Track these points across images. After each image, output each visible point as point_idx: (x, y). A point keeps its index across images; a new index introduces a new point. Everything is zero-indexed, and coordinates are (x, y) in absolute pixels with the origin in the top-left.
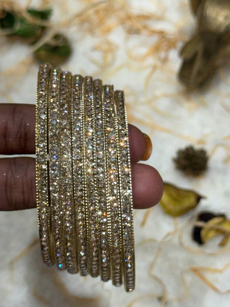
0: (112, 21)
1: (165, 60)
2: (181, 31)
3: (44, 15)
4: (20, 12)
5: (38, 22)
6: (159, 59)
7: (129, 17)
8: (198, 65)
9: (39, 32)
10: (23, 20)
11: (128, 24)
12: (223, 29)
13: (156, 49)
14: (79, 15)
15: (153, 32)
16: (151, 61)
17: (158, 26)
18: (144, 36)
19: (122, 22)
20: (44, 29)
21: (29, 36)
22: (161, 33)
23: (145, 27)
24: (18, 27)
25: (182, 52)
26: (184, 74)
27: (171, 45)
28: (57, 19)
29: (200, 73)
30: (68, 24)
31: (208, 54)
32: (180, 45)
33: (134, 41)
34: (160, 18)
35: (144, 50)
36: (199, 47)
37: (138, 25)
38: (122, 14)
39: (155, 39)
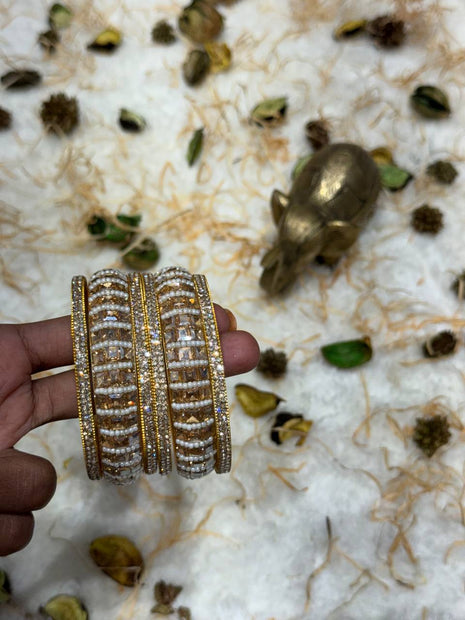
0: (198, 228)
1: (248, 266)
2: (264, 239)
3: (133, 221)
4: (110, 218)
5: (128, 228)
6: (243, 265)
7: (215, 225)
8: (279, 272)
9: (128, 237)
10: (113, 226)
11: (214, 230)
12: (302, 239)
13: (240, 255)
14: (167, 222)
15: (237, 239)
16: (235, 266)
17: (242, 234)
18: (228, 243)
19: (208, 229)
20: (133, 234)
21: (120, 241)
22: (245, 241)
23: (229, 234)
24: (108, 232)
25: (263, 262)
26: (266, 280)
27: (255, 251)
28: (146, 226)
29: (280, 280)
30: (157, 230)
31: (289, 263)
32: (263, 251)
33: (219, 247)
34: (244, 226)
35: (229, 256)
36: (280, 257)
37: (223, 232)
38: (208, 221)
39: (238, 246)
